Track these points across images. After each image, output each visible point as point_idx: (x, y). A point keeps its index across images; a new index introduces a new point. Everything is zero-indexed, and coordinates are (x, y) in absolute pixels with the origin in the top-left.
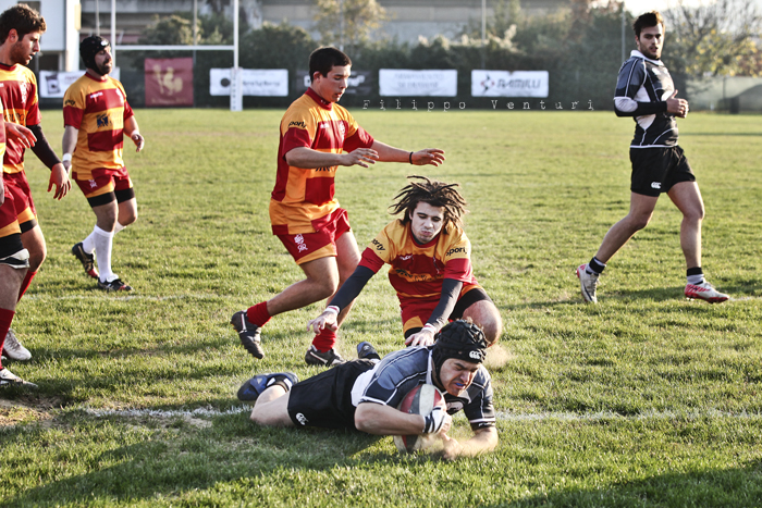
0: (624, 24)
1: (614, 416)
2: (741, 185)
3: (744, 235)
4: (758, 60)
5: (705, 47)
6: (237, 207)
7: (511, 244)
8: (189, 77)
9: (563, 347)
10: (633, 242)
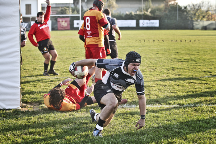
0: (178, 8)
2: (208, 48)
3: (209, 61)
4: (212, 16)
5: (198, 13)
6: (82, 55)
7: (151, 63)
8: (69, 22)
9: (164, 89)
10: (181, 62)
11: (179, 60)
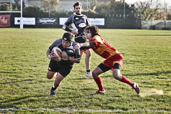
0: (125, 6)
1: (121, 111)
2: (156, 49)
3: (156, 62)
4: (160, 15)
5: (146, 12)
6: (22, 54)
7: (94, 65)
8: (9, 19)
9: (108, 92)
10: (127, 64)
11: (125, 62)
